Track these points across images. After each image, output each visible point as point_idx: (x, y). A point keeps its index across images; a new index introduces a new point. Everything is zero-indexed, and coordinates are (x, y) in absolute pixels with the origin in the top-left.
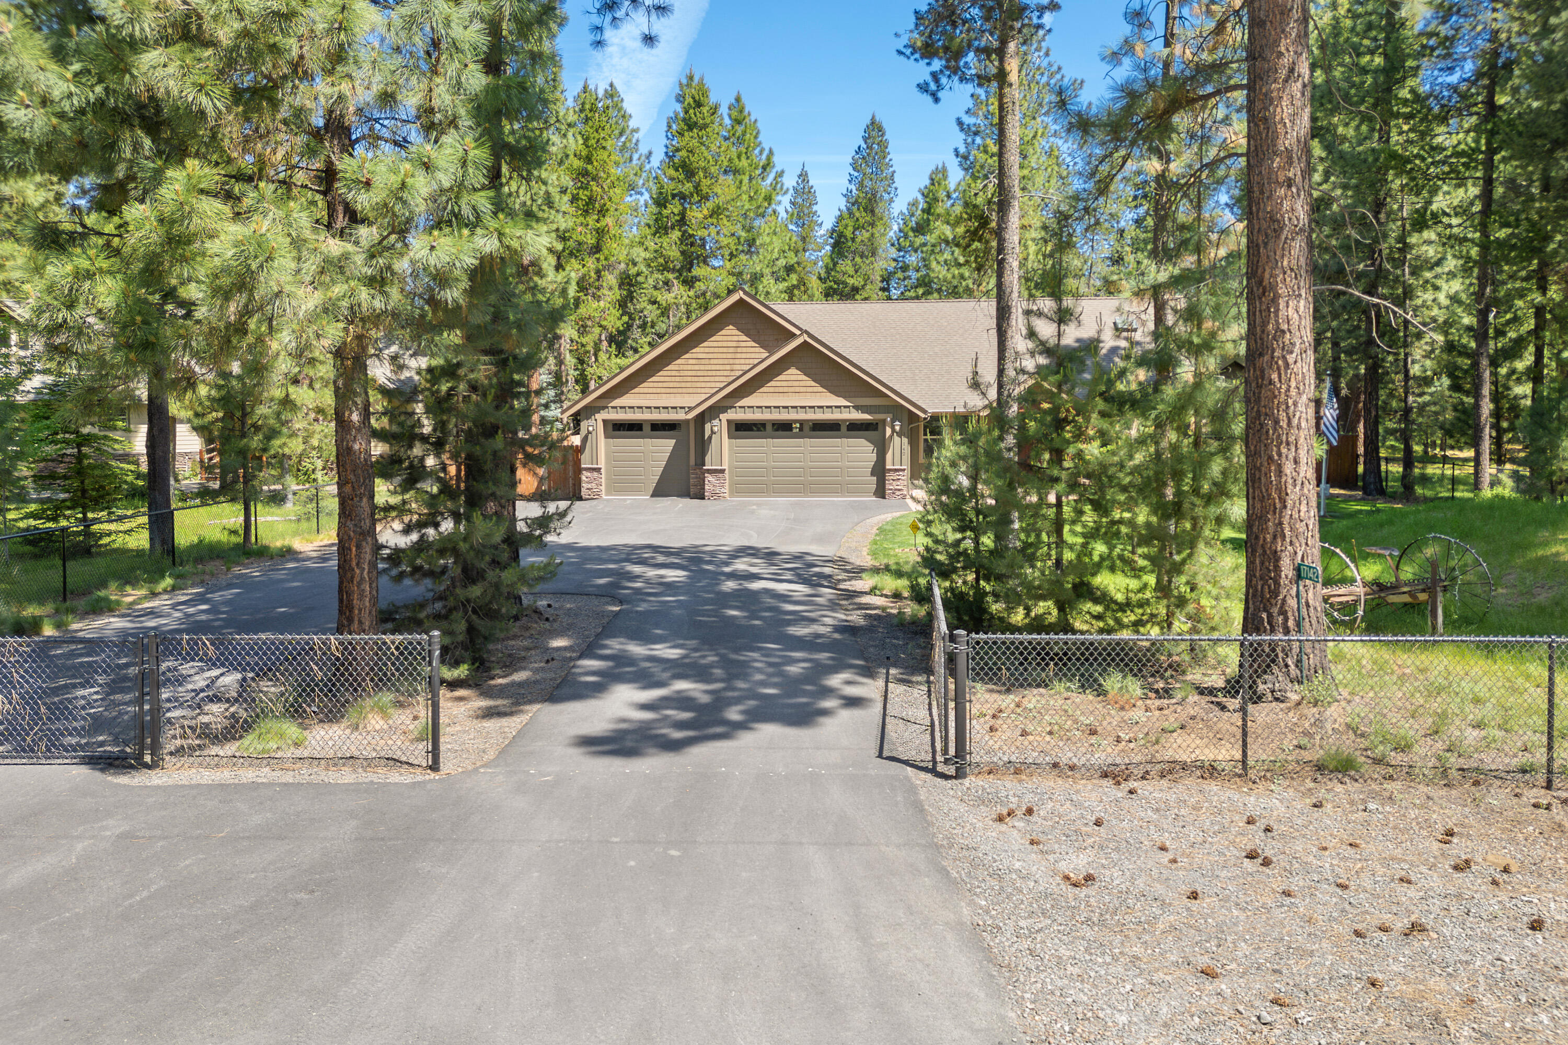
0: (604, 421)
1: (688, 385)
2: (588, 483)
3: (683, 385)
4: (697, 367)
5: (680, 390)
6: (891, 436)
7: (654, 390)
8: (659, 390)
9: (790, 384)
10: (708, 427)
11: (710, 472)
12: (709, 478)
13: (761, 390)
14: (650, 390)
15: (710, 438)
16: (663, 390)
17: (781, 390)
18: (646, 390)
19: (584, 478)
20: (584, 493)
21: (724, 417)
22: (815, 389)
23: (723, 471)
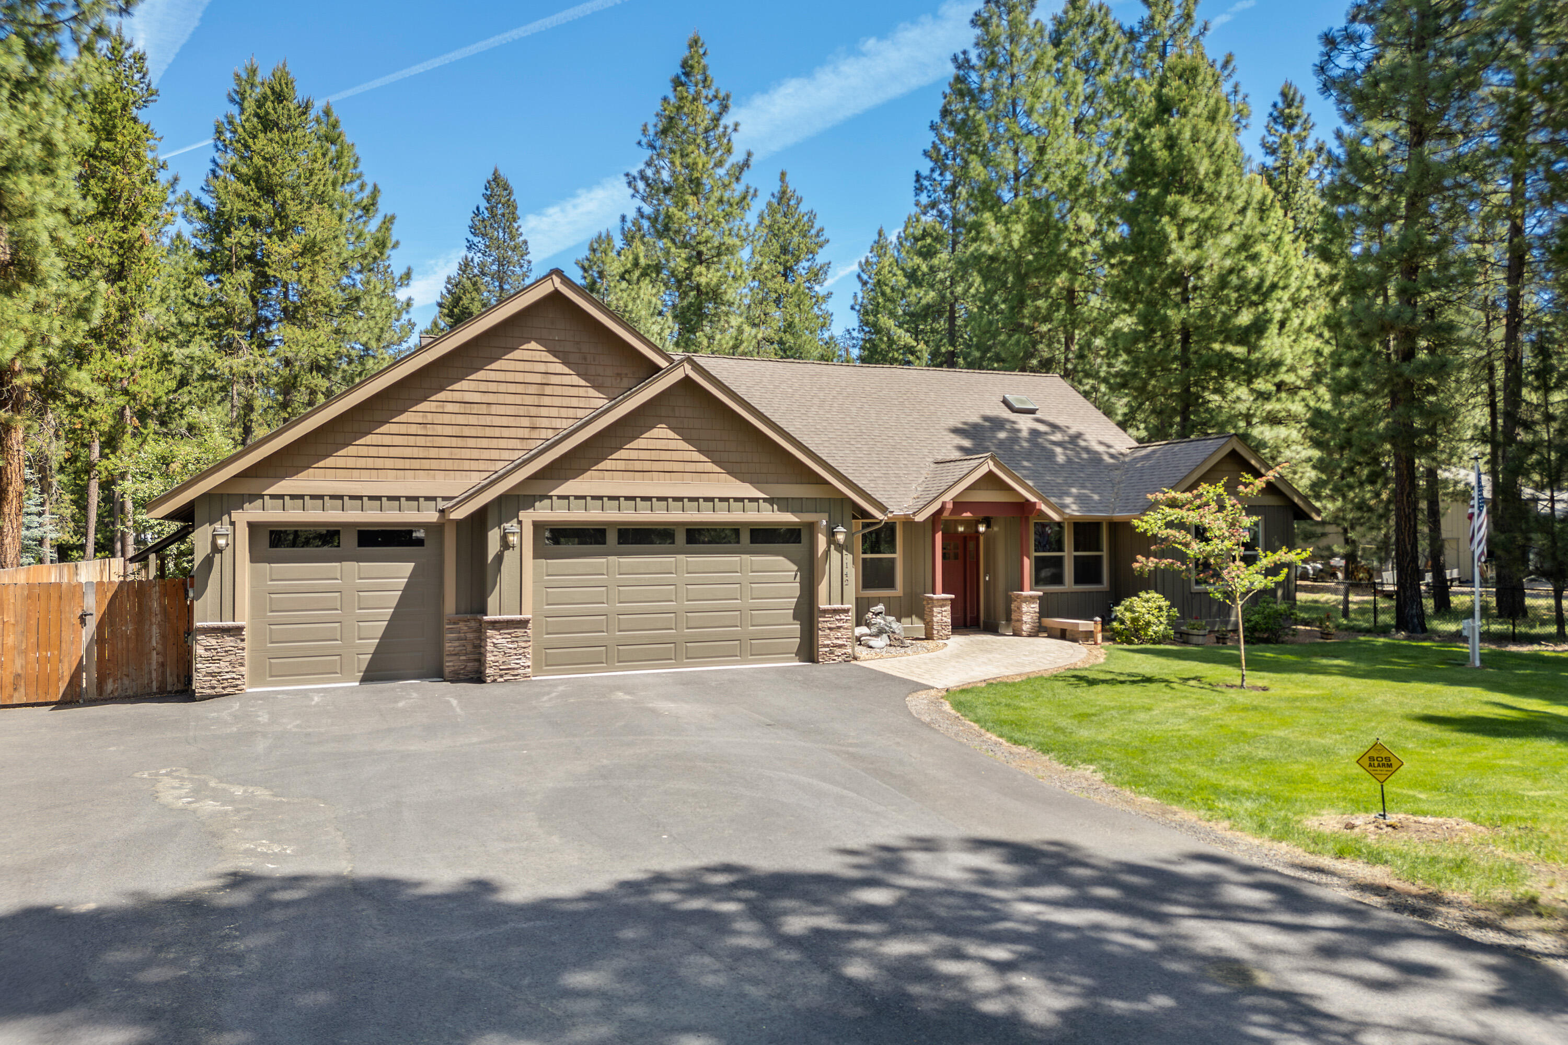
0: (251, 525)
1: (444, 453)
2: (212, 660)
3: (433, 453)
4: (461, 419)
5: (426, 464)
6: (827, 552)
7: (370, 463)
8: (379, 463)
9: (654, 455)
10: (494, 536)
11: (496, 625)
12: (495, 638)
13: (601, 466)
14: (361, 463)
15: (499, 558)
16: (389, 463)
17: (638, 466)
18: (351, 463)
19: (199, 650)
20: (199, 683)
21: (528, 516)
22: (700, 467)
23: (523, 624)
